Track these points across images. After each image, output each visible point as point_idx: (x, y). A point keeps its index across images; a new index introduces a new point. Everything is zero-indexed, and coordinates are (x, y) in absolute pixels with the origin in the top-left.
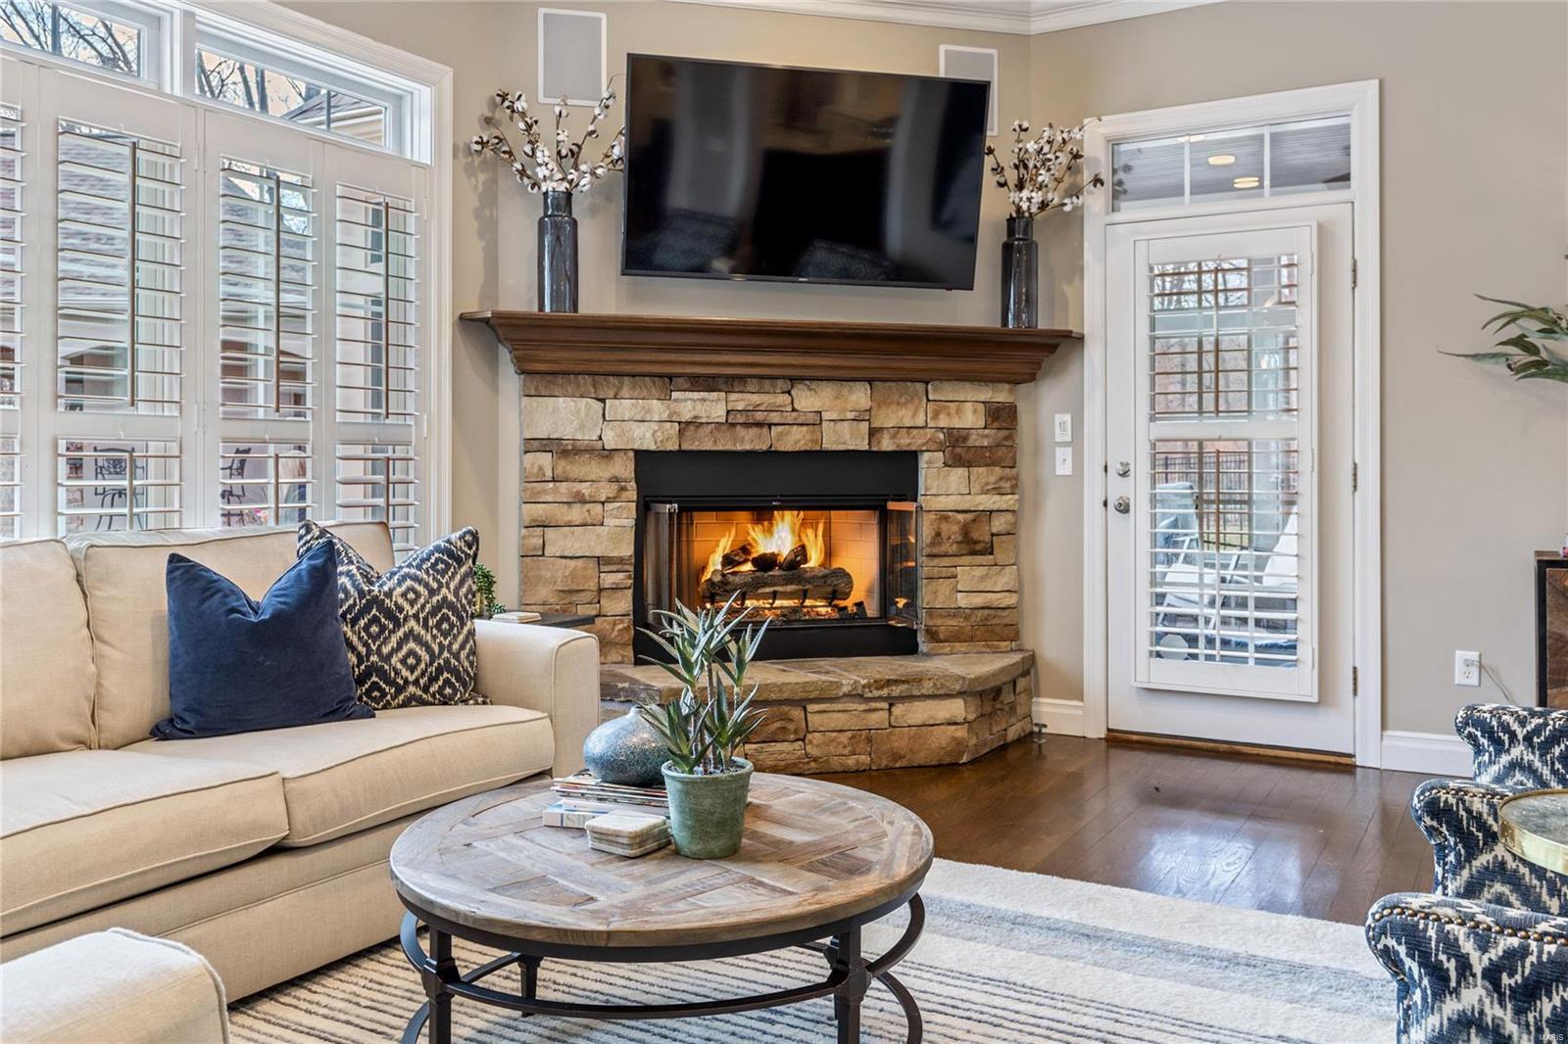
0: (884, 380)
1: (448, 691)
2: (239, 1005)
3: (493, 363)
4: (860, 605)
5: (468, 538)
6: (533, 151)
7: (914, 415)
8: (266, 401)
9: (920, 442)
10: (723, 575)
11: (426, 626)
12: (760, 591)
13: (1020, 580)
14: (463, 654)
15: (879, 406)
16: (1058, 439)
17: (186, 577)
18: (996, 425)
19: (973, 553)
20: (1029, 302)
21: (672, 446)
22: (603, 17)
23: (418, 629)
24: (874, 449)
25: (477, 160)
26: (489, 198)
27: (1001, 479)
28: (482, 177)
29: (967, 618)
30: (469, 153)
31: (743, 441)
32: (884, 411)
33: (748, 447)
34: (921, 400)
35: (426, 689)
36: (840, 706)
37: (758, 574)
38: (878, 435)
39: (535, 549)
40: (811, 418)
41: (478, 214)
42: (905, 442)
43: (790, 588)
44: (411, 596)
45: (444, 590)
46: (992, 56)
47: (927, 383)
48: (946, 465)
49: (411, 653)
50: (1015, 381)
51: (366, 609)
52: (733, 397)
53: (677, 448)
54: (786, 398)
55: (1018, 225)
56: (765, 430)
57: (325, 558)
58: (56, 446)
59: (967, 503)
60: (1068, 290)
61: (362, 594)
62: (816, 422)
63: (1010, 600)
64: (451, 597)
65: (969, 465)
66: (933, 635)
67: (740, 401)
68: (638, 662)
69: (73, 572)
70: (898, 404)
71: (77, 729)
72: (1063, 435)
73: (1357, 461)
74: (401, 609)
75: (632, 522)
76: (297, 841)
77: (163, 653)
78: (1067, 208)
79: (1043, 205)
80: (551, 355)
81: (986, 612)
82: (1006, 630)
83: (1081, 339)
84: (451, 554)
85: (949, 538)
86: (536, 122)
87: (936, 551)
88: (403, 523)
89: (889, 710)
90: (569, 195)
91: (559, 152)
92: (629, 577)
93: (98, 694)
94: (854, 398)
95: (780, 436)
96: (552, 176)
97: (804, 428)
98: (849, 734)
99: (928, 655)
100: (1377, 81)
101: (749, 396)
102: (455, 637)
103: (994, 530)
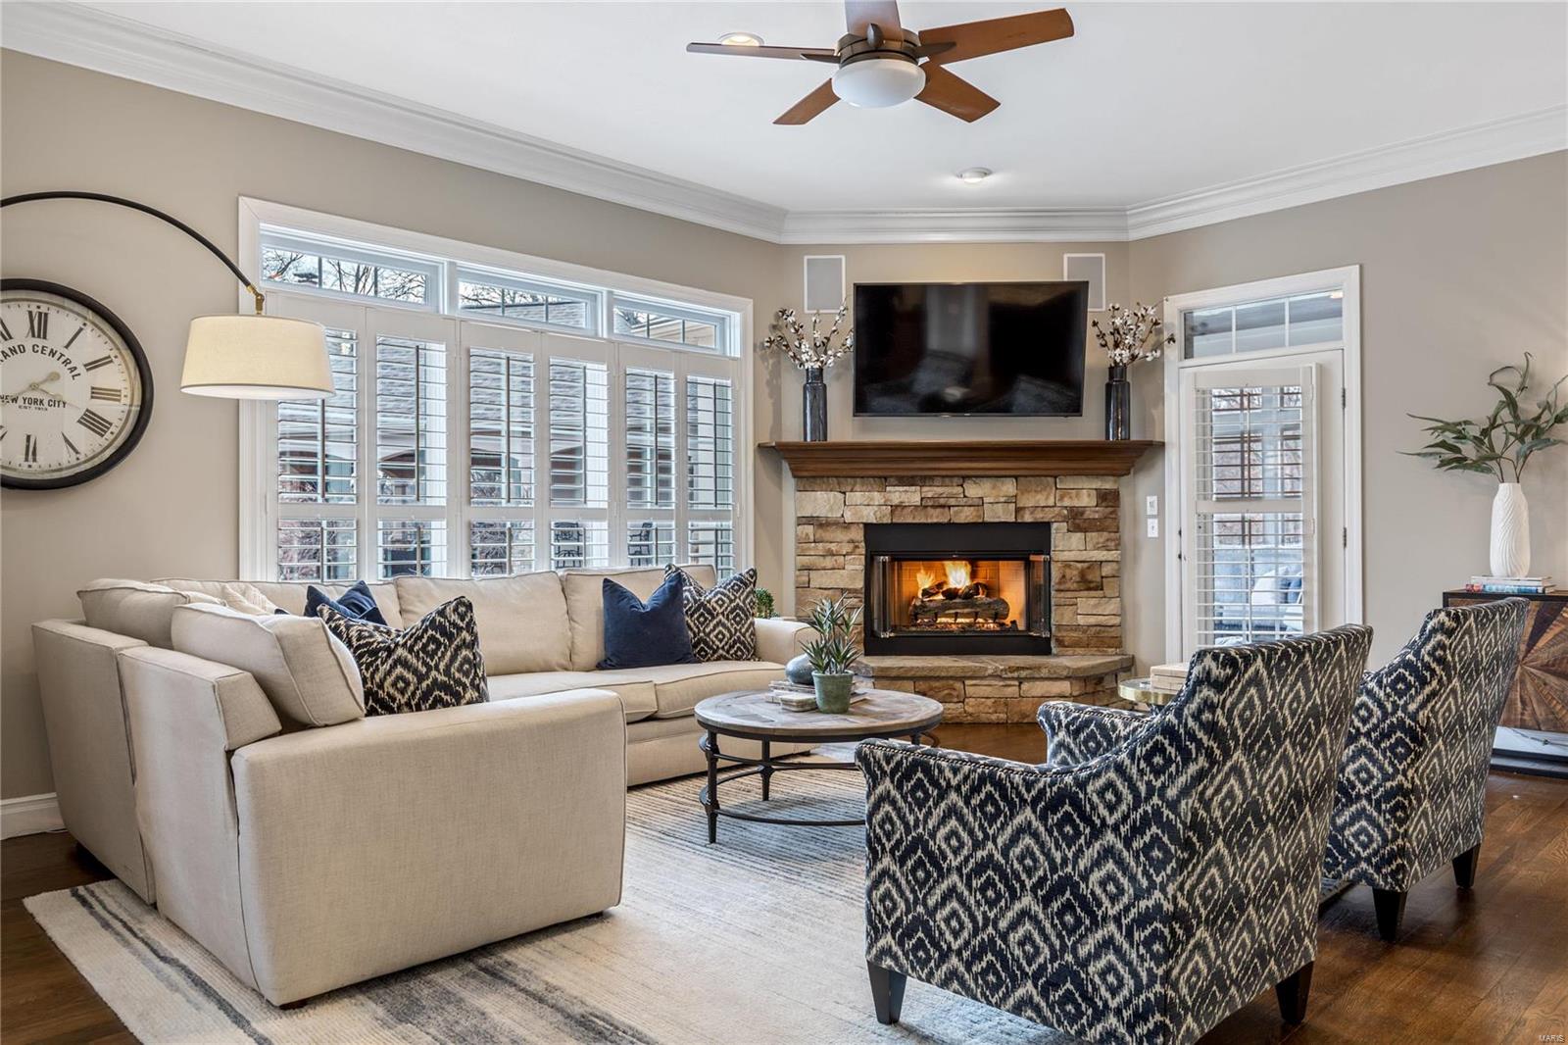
0: (1026, 476)
1: (739, 653)
2: (631, 789)
3: (779, 472)
4: (1014, 622)
5: (751, 573)
6: (800, 344)
7: (1047, 498)
8: (652, 498)
9: (1051, 516)
10: (922, 602)
11: (728, 619)
12: (947, 612)
13: (1123, 608)
14: (747, 635)
15: (1022, 494)
16: (1149, 513)
17: (611, 589)
18: (1103, 504)
19: (1089, 589)
20: (1124, 423)
21: (887, 520)
22: (843, 257)
23: (724, 620)
24: (1019, 521)
25: (768, 351)
26: (776, 373)
27: (1108, 540)
28: (771, 361)
29: (1084, 632)
30: (763, 348)
31: (932, 516)
32: (1026, 496)
33: (935, 521)
34: (1051, 489)
35: (728, 652)
36: (986, 682)
37: (947, 601)
38: (1022, 512)
39: (804, 583)
40: (977, 502)
41: (768, 383)
42: (1040, 516)
43: (966, 610)
44: (720, 602)
45: (738, 600)
46: (1101, 258)
47: (1056, 477)
48: (1069, 531)
49: (720, 632)
50: (1118, 474)
51: (698, 609)
52: (925, 489)
53: (890, 521)
54: (960, 489)
55: (1116, 372)
56: (947, 509)
57: (678, 581)
58: (550, 525)
59: (1085, 555)
60: (1154, 412)
61: (696, 601)
62: (980, 504)
63: (1116, 621)
64: (741, 604)
65: (1085, 531)
66: (1060, 643)
67: (930, 491)
68: (867, 654)
69: (560, 587)
70: (1035, 491)
71: (564, 662)
72: (1152, 510)
73: (1346, 526)
74: (715, 609)
75: (862, 567)
76: (661, 714)
77: (601, 628)
78: (1149, 359)
79: (1133, 357)
80: (812, 467)
81: (1099, 628)
82: (1112, 641)
83: (1162, 445)
84: (742, 582)
85: (1071, 579)
86: (802, 327)
87: (1062, 587)
88: (727, 567)
89: (1020, 686)
90: (821, 370)
91: (815, 344)
92: (861, 601)
93: (573, 646)
94: (1004, 488)
95: (956, 513)
96: (811, 358)
97: (972, 508)
98: (993, 700)
99: (1057, 655)
100: (1358, 266)
101: (935, 488)
102: (743, 625)
103: (1104, 574)
